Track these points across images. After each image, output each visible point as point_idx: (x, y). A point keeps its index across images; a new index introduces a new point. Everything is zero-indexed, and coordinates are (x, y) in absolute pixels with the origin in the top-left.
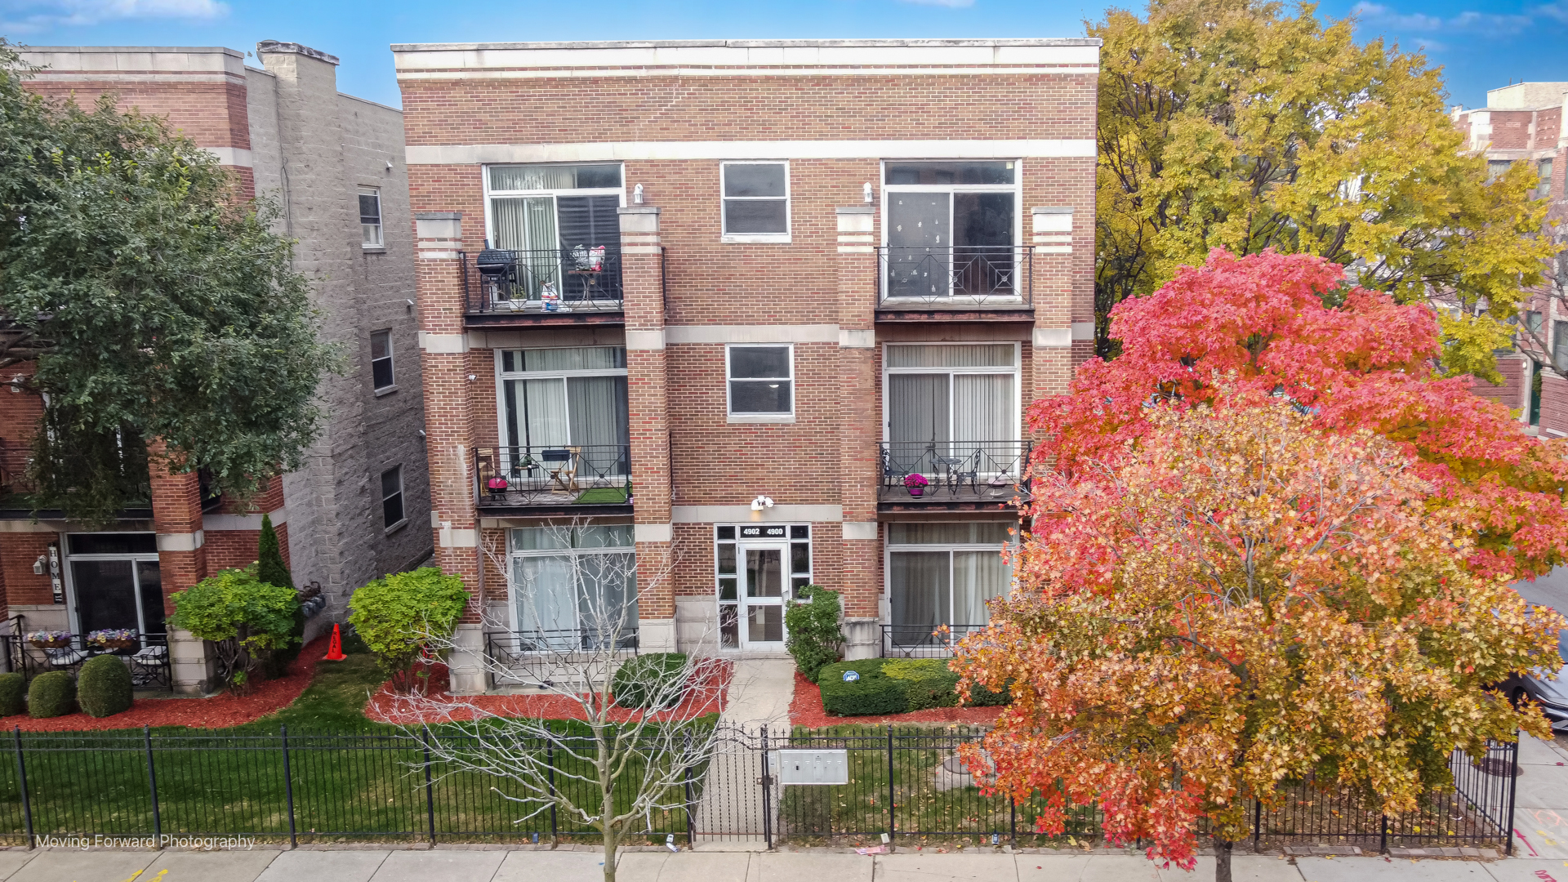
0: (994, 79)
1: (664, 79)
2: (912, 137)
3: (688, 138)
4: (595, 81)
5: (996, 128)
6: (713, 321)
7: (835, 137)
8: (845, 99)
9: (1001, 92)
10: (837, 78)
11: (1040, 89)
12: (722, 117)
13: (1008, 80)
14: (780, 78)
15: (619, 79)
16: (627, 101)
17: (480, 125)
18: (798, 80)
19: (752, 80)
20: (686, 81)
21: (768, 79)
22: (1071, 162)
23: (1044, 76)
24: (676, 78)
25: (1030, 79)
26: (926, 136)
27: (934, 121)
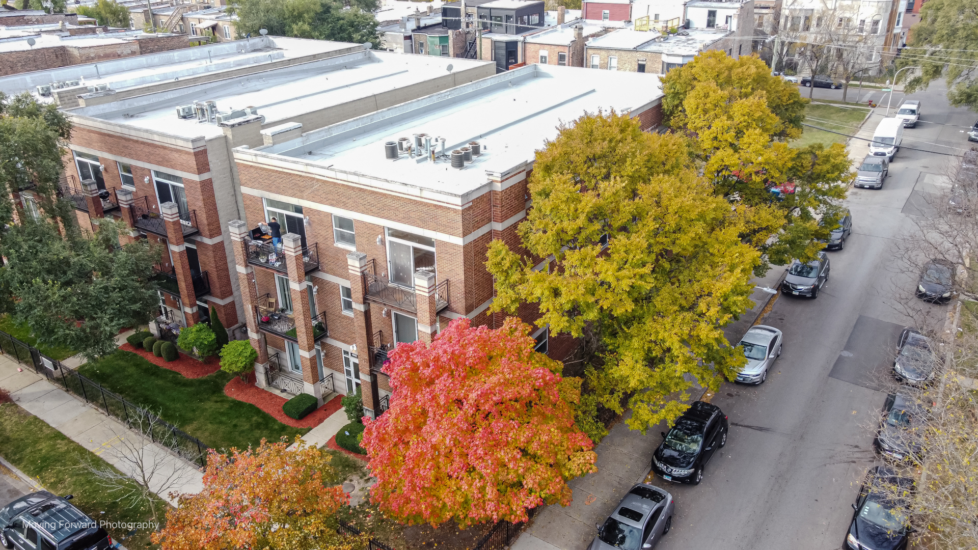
0: (421, 203)
1: (311, 178)
2: (394, 220)
3: (321, 202)
4: (290, 174)
5: (424, 224)
6: (334, 274)
7: (367, 214)
8: (370, 199)
9: (425, 209)
10: (366, 190)
11: (439, 211)
12: (330, 197)
13: (426, 204)
14: (347, 186)
15: (297, 175)
16: (301, 184)
17: (260, 183)
18: (353, 188)
19: (339, 185)
20: (318, 180)
21: (343, 185)
22: (455, 246)
23: (441, 206)
24: (314, 179)
25: (435, 206)
26: (399, 221)
27: (401, 215)
